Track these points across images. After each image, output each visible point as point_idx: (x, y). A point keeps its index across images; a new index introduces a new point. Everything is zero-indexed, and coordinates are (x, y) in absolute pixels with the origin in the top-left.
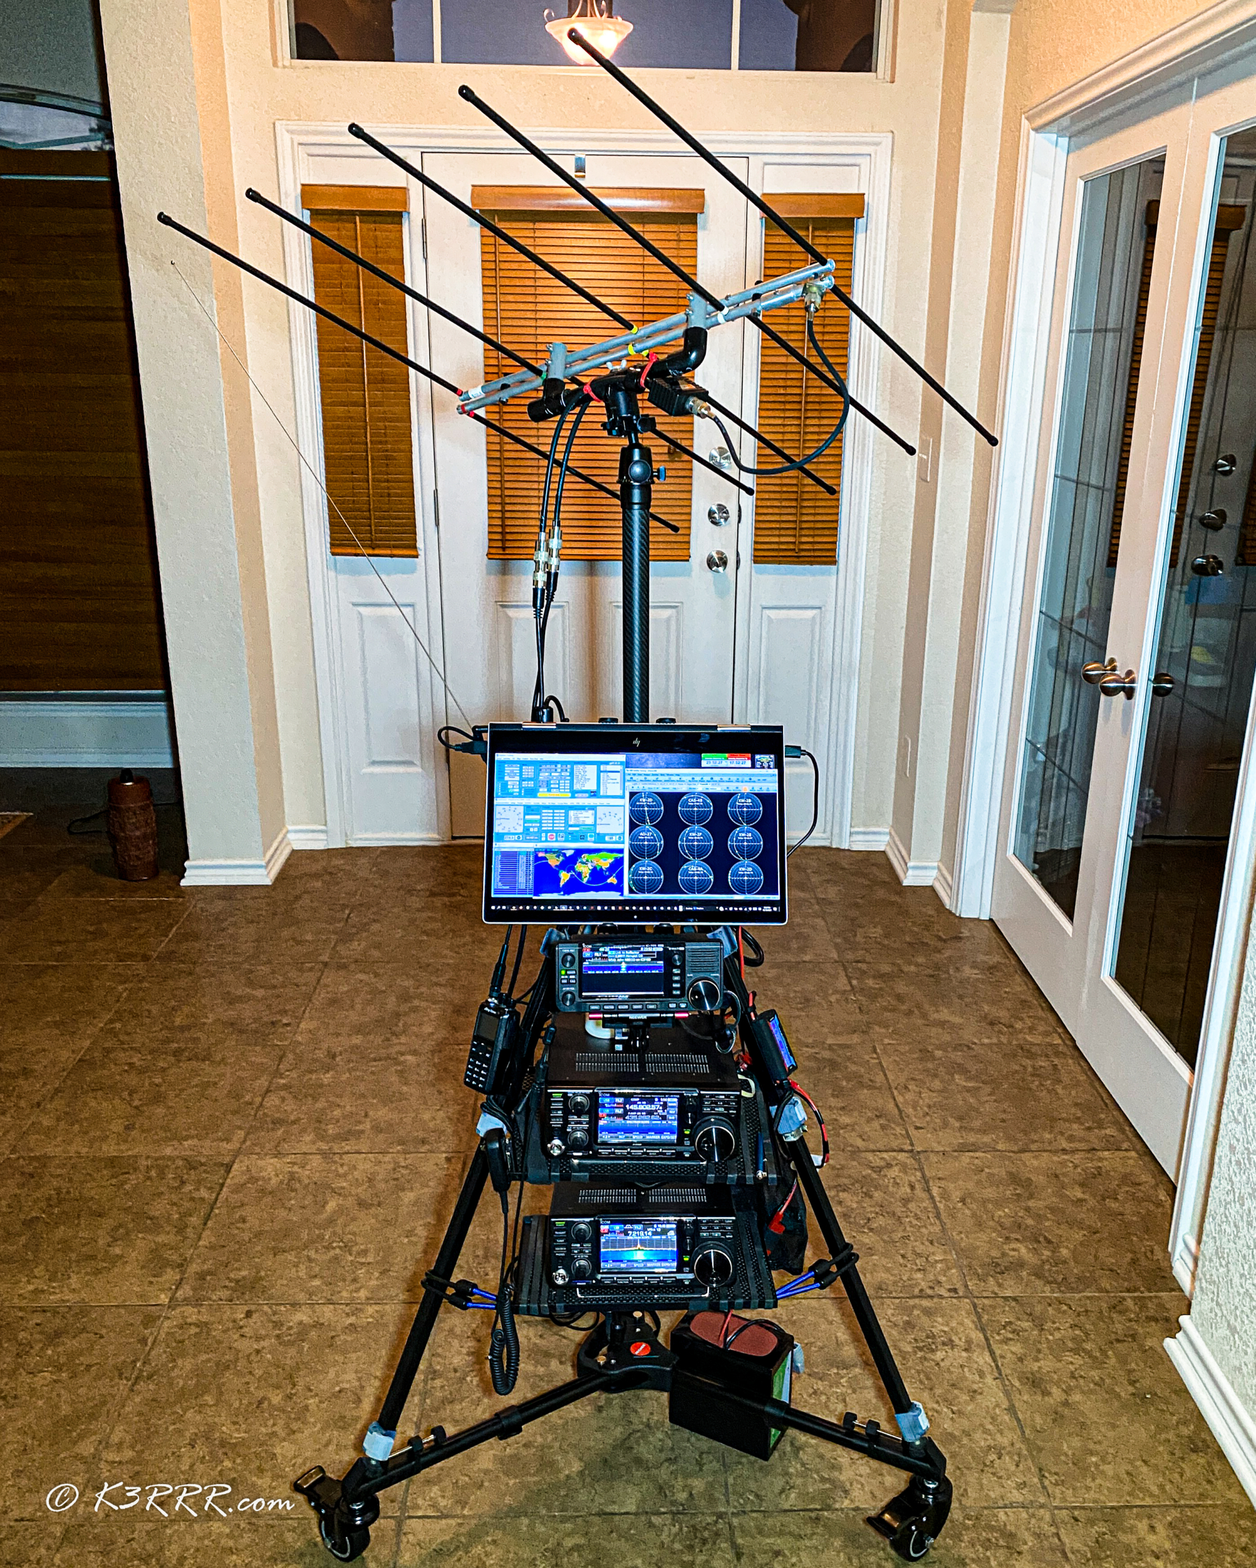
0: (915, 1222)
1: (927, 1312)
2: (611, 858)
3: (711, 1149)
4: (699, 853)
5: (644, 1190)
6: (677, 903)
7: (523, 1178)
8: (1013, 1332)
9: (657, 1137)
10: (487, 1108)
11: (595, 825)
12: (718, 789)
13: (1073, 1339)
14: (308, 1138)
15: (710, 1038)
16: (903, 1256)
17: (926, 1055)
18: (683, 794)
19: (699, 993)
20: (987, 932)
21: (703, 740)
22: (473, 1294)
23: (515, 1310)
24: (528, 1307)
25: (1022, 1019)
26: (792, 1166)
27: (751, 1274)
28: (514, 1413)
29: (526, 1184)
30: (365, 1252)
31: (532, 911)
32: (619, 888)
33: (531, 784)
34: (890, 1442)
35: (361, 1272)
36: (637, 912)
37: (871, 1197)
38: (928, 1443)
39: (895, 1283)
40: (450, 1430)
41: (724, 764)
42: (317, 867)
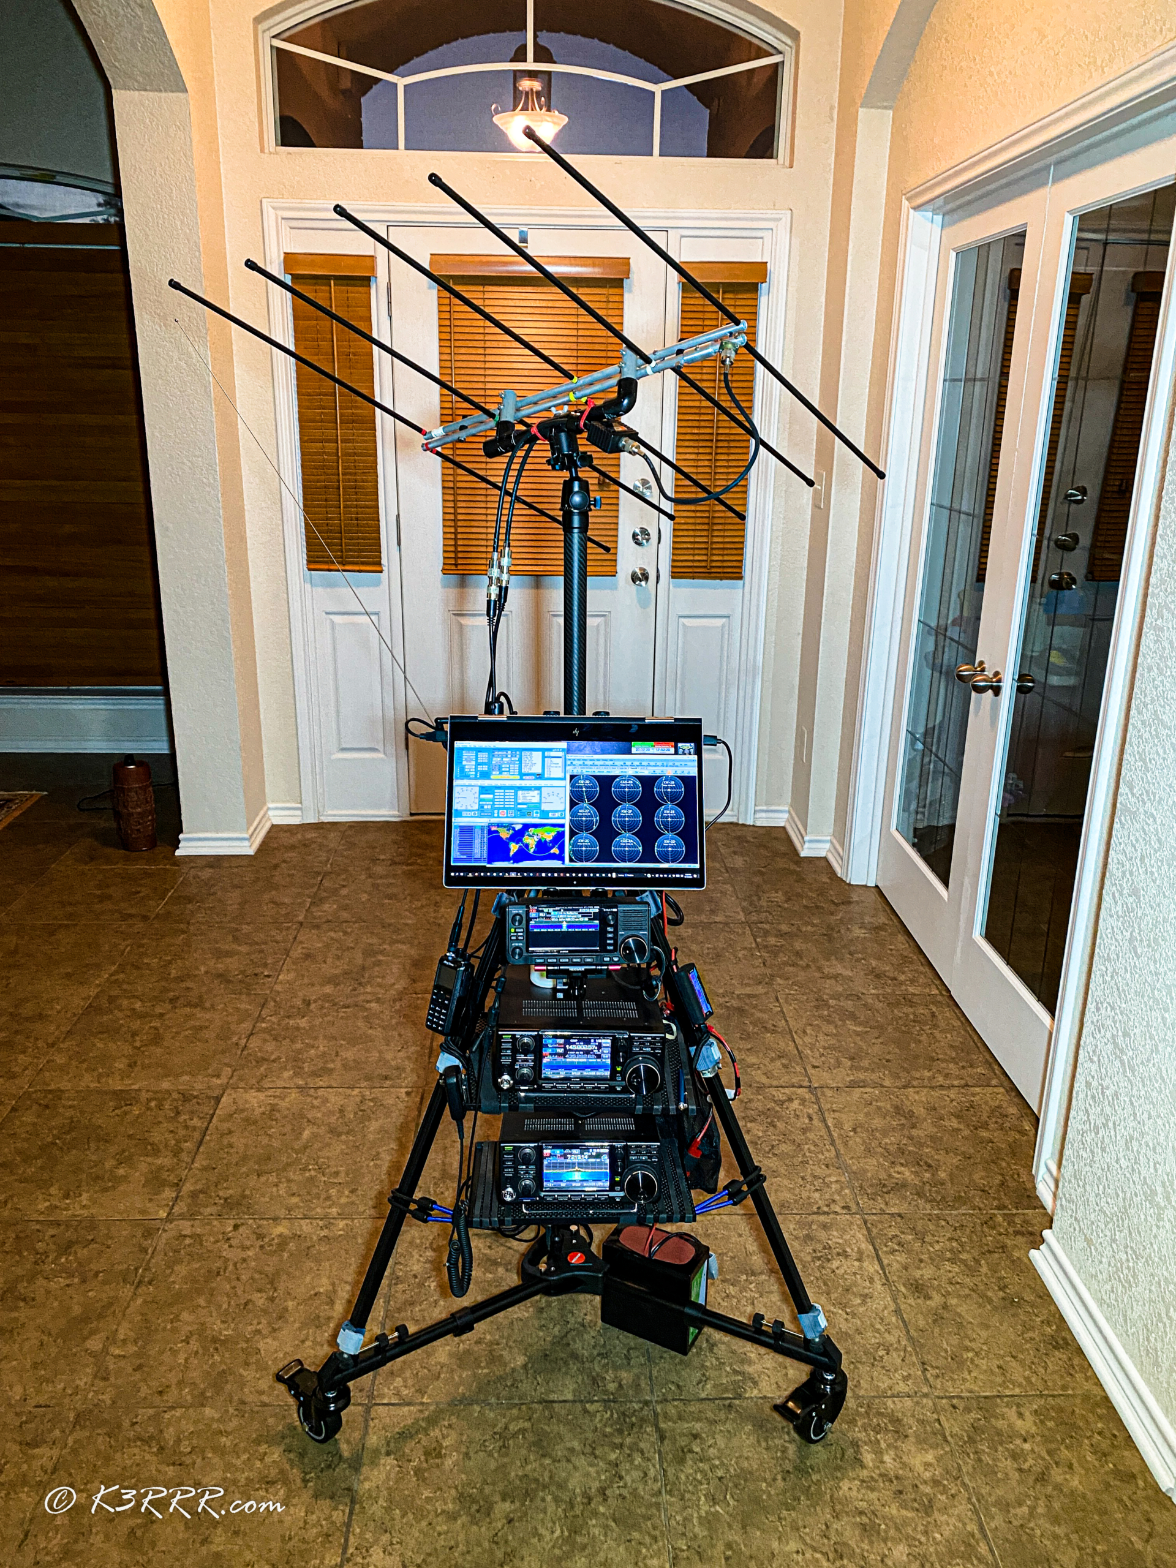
0: (812, 1148)
1: (825, 1227)
2: (554, 832)
3: (640, 1083)
4: (630, 827)
5: (581, 1119)
6: (611, 870)
7: (477, 1109)
8: (899, 1244)
9: (593, 1073)
10: (445, 1048)
11: (540, 803)
12: (646, 772)
13: (951, 1250)
14: (286, 1074)
15: (638, 987)
16: (803, 1178)
17: (821, 1003)
18: (617, 776)
19: (630, 948)
20: (873, 896)
21: (633, 730)
22: (432, 1209)
23: (469, 1224)
24: (481, 1222)
25: (903, 973)
26: (709, 1099)
27: (672, 1192)
28: (467, 1314)
29: (479, 1114)
30: (337, 1173)
31: (486, 877)
32: (560, 857)
33: (485, 768)
34: (793, 1339)
35: (333, 1192)
36: (576, 878)
37: (775, 1126)
38: (826, 1341)
39: (796, 1201)
40: (412, 1329)
41: (651, 751)
42: (293, 840)
